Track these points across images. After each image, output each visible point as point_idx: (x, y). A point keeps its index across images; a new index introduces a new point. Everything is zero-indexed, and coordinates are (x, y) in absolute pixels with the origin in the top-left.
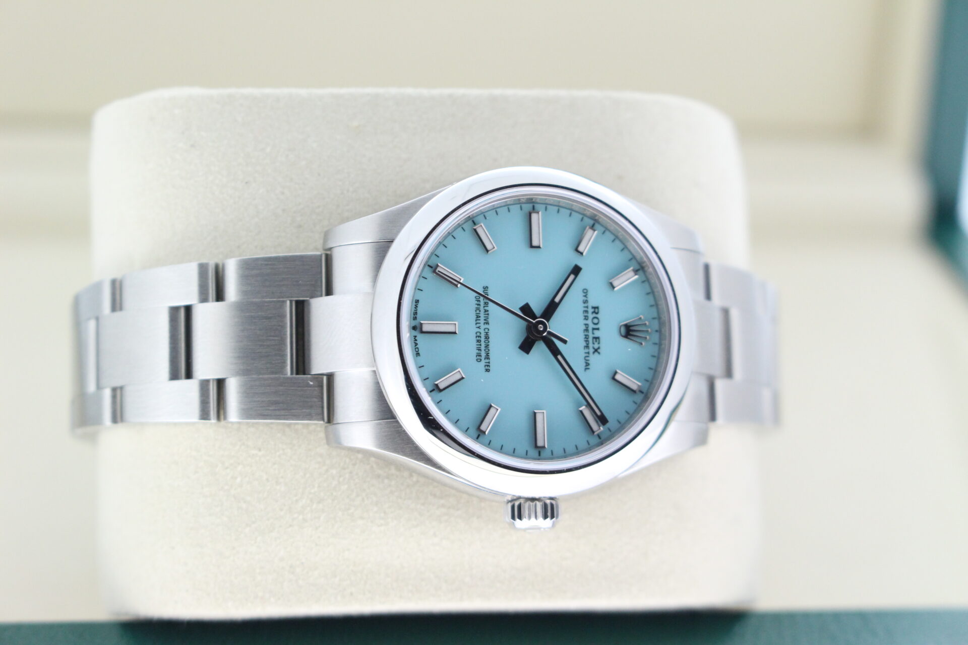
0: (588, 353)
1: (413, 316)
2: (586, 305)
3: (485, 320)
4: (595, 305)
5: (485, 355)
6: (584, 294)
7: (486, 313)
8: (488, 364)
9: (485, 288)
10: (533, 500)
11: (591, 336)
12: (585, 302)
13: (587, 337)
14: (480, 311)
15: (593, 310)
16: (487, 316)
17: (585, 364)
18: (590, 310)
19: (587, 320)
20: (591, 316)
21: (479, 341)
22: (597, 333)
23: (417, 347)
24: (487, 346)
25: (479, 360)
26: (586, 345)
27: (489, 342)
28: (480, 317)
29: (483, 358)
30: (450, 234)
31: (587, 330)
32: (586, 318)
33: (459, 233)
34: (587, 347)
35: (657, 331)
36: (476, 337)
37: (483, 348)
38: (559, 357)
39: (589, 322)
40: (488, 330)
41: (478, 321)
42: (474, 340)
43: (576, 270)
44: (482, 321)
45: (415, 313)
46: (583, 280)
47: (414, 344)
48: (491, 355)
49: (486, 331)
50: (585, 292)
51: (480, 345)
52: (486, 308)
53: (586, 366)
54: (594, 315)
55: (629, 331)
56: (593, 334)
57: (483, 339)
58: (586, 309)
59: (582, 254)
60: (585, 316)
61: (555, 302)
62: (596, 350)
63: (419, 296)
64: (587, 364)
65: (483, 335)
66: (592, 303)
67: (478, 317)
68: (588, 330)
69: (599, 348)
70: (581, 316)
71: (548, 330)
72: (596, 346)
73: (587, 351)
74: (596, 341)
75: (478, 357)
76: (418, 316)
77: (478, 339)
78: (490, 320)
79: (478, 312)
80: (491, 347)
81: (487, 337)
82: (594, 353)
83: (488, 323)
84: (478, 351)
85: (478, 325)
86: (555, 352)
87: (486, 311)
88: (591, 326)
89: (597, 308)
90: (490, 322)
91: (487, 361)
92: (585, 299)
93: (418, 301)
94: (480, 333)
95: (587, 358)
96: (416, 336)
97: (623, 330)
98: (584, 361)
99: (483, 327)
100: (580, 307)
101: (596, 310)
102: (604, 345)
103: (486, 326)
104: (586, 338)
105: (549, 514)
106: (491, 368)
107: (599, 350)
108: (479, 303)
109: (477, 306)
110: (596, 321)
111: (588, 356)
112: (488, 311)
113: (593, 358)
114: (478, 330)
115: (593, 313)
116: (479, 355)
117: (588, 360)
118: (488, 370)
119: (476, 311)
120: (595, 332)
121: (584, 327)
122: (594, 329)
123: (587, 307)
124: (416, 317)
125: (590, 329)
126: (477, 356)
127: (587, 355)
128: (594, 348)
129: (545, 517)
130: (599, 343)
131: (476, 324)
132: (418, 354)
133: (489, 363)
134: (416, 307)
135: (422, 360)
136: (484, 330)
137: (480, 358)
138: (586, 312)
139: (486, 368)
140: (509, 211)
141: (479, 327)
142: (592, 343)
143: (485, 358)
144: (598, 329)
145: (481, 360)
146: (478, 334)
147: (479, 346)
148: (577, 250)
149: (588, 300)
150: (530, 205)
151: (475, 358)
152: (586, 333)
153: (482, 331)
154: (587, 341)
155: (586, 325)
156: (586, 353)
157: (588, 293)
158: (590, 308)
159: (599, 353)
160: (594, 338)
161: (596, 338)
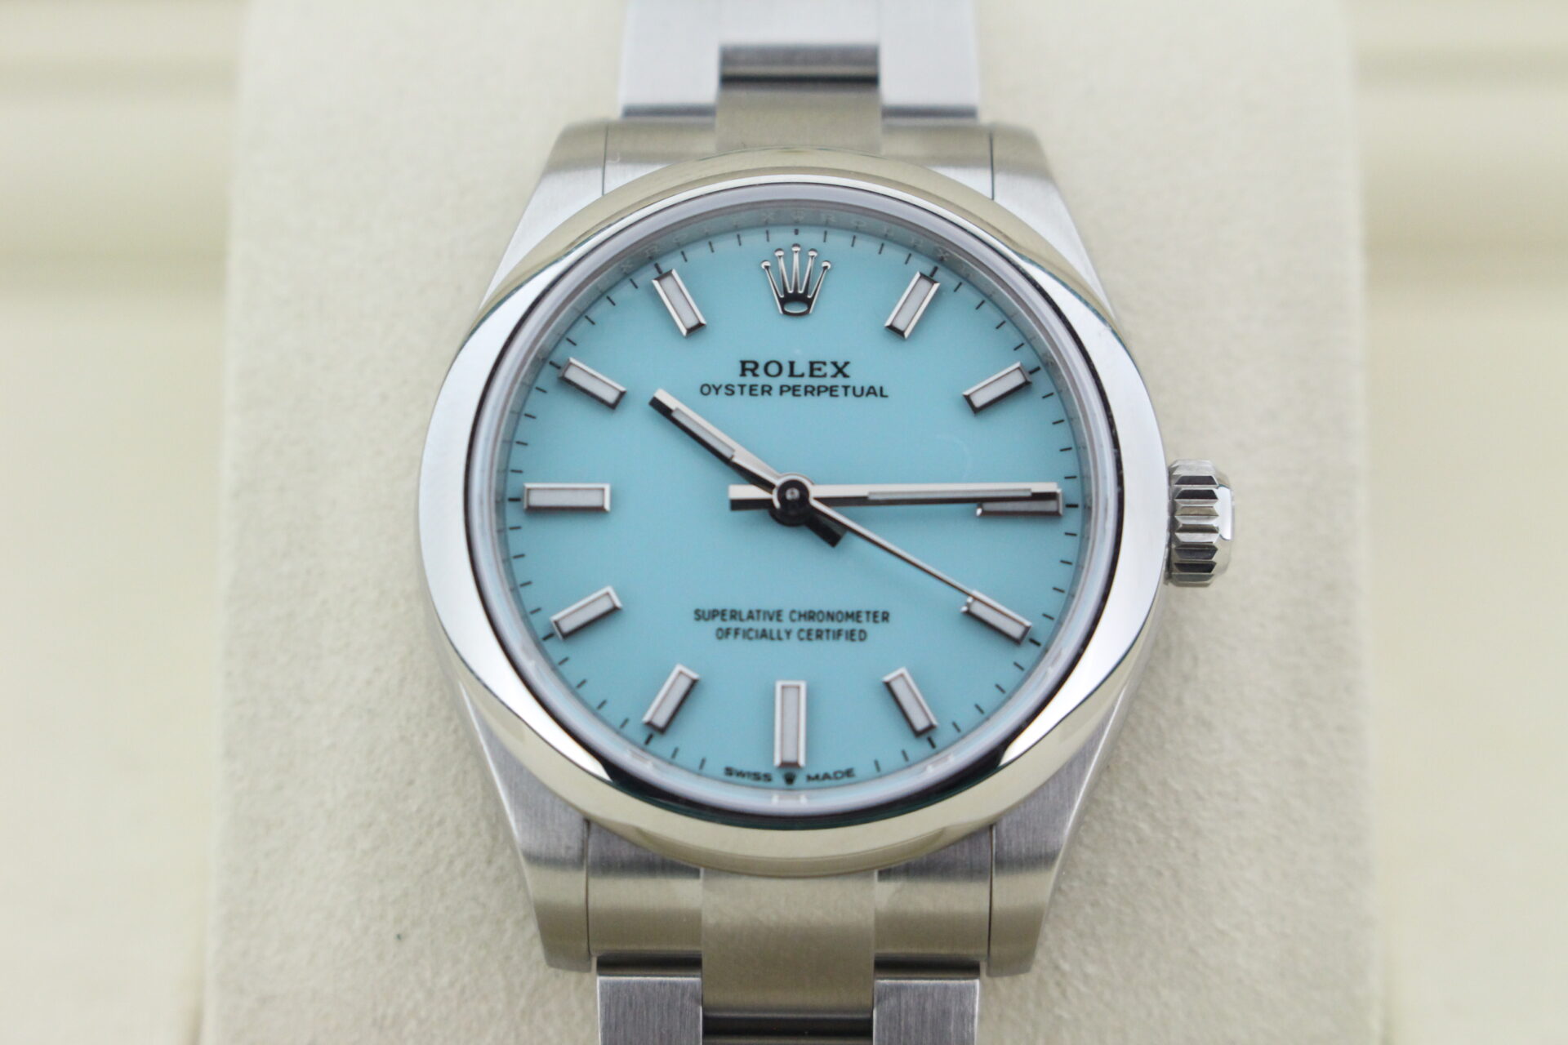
0: (846, 388)
1: (761, 783)
2: (737, 390)
3: (771, 619)
4: (739, 370)
5: (850, 621)
6: (713, 391)
7: (755, 615)
8: (871, 616)
9: (699, 615)
10: (1175, 524)
11: (807, 381)
12: (729, 389)
13: (810, 391)
14: (750, 630)
15: (749, 374)
16: (761, 615)
17: (872, 397)
18: (749, 379)
19: (771, 388)
20: (762, 379)
21: (819, 635)
22: (802, 367)
23: (832, 776)
24: (831, 616)
25: (863, 635)
26: (828, 393)
27: (820, 612)
28: (764, 631)
29: (857, 626)
30: (576, 690)
31: (794, 390)
32: (767, 390)
33: (573, 671)
34: (832, 390)
35: (797, 232)
36: (809, 639)
37: (834, 626)
39: (775, 383)
40: (793, 612)
41: (775, 635)
42: (816, 645)
44: (772, 626)
45: (756, 776)
47: (827, 782)
48: (851, 608)
49: (795, 616)
50: (708, 389)
51: (828, 631)
52: (745, 615)
53: (875, 393)
54: (760, 371)
55: (797, 298)
56: (802, 375)
57: (814, 625)
58: (746, 390)
59: (622, 394)
60: (763, 392)
62: (840, 370)
63: (716, 766)
64: (871, 391)
65: (806, 625)
66: (735, 379)
67: (764, 634)
68: (794, 386)
69: (835, 364)
70: (762, 400)
72: (830, 370)
73: (841, 391)
75: (856, 637)
76: (762, 770)
77: (813, 636)
78: (772, 607)
79: (752, 634)
80: (833, 607)
81: (810, 616)
82: (845, 376)
84: (843, 638)
85: (783, 635)
87: (751, 616)
88: (785, 379)
89: (743, 363)
90: (776, 608)
91: (863, 617)
92: (722, 391)
93: (727, 769)
94: (801, 630)
95: (858, 392)
96: (809, 778)
97: (793, 310)
98: (864, 397)
99: (786, 624)
100: (742, 401)
102: (829, 353)
103: (785, 616)
104: (812, 393)
106: (881, 609)
107: (840, 365)
108: (732, 632)
109: (740, 637)
110: (773, 369)
111: (854, 389)
112: (751, 612)
113: (858, 377)
114: (794, 635)
115: (755, 375)
116: (851, 635)
117: (862, 389)
118: (886, 617)
119: (750, 639)
120: (797, 371)
121: (788, 395)
122: (792, 374)
123: (742, 386)
124: (765, 775)
125: (792, 382)
126: (853, 640)
127: (850, 391)
128: (834, 376)
129: (1211, 495)
130: (824, 363)
131: (780, 638)
132: (849, 773)
133: (868, 613)
134: (741, 774)
135: (863, 768)
136: (793, 620)
137: (857, 633)
138: (752, 388)
139: (879, 618)
140: (522, 556)
141: (788, 633)
143: (859, 622)
144: (792, 364)
145: (862, 631)
146: (804, 635)
147: (831, 634)
148: (613, 406)
149: (724, 384)
150: (510, 507)
151: (858, 644)
152: (802, 392)
153: (796, 627)
154: (819, 391)
155: (782, 392)
156: (846, 394)
157: (710, 383)
158: (743, 380)
159: (846, 364)
160: (812, 375)
161: (812, 370)
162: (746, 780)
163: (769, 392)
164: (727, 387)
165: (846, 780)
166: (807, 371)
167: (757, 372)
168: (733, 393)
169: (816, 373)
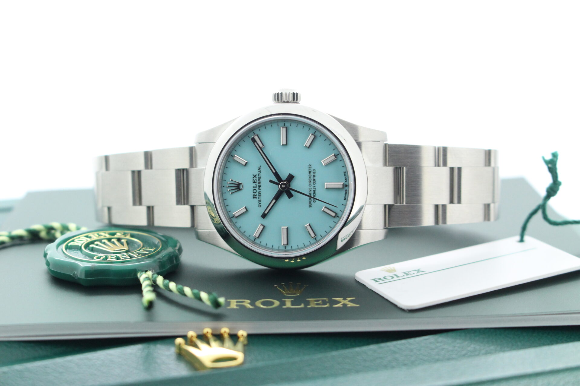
0: (259, 175)
1: (347, 192)
2: (260, 199)
3: (311, 191)
4: (255, 199)
5: (311, 173)
6: (260, 204)
9: (310, 206)
10: (288, 102)
11: (257, 184)
12: (260, 201)
13: (259, 183)
15: (256, 197)
16: (310, 193)
17: (261, 169)
18: (257, 196)
19: (259, 192)
20: (257, 194)
21: (314, 180)
22: (254, 185)
23: (345, 177)
24: (310, 177)
27: (309, 180)
28: (313, 192)
31: (259, 186)
32: (260, 193)
33: (323, 234)
34: (259, 178)
35: (224, 187)
37: (312, 177)
38: (274, 171)
39: (258, 191)
40: (309, 186)
41: (314, 190)
42: (316, 181)
43: (264, 216)
44: (312, 190)
45: (346, 193)
46: (261, 211)
47: (347, 178)
48: (308, 173)
49: (310, 185)
50: (260, 206)
51: (313, 178)
54: (255, 194)
55: (238, 187)
56: (256, 185)
57: (312, 181)
58: (260, 197)
59: (261, 225)
61: (275, 200)
62: (255, 176)
63: (344, 202)
64: (259, 169)
66: (257, 199)
67: (314, 192)
69: (253, 178)
70: (262, 194)
71: (280, 186)
72: (255, 178)
73: (260, 176)
74: (255, 181)
77: (315, 181)
79: (314, 195)
80: (308, 177)
81: (310, 182)
82: (256, 175)
83: (310, 189)
84: (315, 175)
85: (314, 188)
86: (276, 174)
88: (257, 189)
89: (253, 198)
92: (260, 202)
93: (344, 199)
94: (313, 184)
95: (260, 172)
96: (346, 182)
97: (241, 188)
99: (312, 187)
100: (262, 198)
101: (254, 197)
102: (251, 179)
103: (310, 187)
105: (280, 95)
106: (308, 167)
107: (253, 176)
110: (255, 191)
113: (256, 172)
114: (314, 185)
115: (256, 195)
116: (314, 173)
118: (310, 165)
120: (255, 186)
121: (261, 188)
122: (256, 187)
123: (259, 198)
124: (346, 191)
125: (258, 187)
127: (259, 174)
128: (256, 178)
129: (281, 93)
130: (253, 180)
132: (345, 173)
133: (309, 169)
134: (345, 196)
135: (343, 170)
136: (311, 186)
137: (314, 172)
138: (259, 196)
139: (310, 167)
141: (314, 187)
142: (257, 180)
143: (311, 171)
144: (254, 187)
146: (314, 183)
147: (314, 177)
148: (264, 227)
149: (258, 202)
150: (287, 249)
151: (316, 171)
152: (260, 185)
153: (312, 185)
154: (259, 181)
155: (260, 189)
156: (260, 175)
157: (258, 205)
158: (257, 198)
159: (253, 175)
160: (256, 183)
161: (255, 183)
162: (347, 195)
163: (260, 192)
164: (259, 201)
165: (346, 173)
166: (255, 184)
167: (255, 195)
168: (260, 200)
169: (255, 182)
